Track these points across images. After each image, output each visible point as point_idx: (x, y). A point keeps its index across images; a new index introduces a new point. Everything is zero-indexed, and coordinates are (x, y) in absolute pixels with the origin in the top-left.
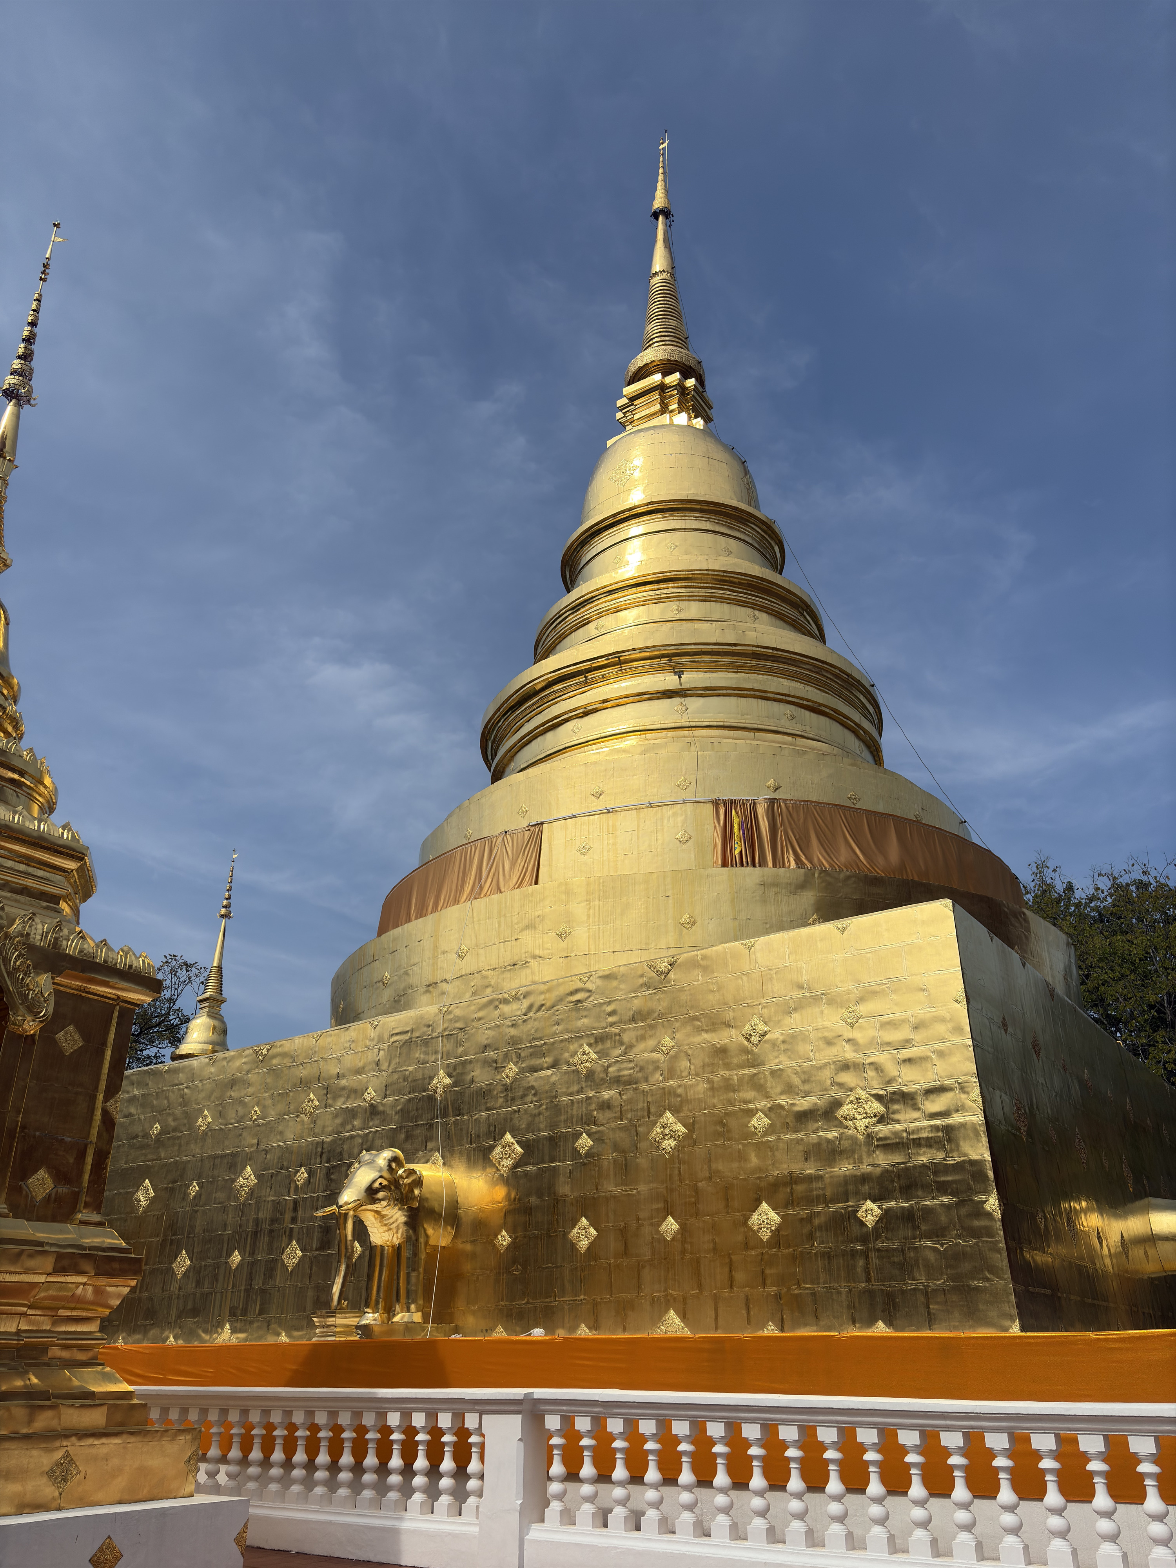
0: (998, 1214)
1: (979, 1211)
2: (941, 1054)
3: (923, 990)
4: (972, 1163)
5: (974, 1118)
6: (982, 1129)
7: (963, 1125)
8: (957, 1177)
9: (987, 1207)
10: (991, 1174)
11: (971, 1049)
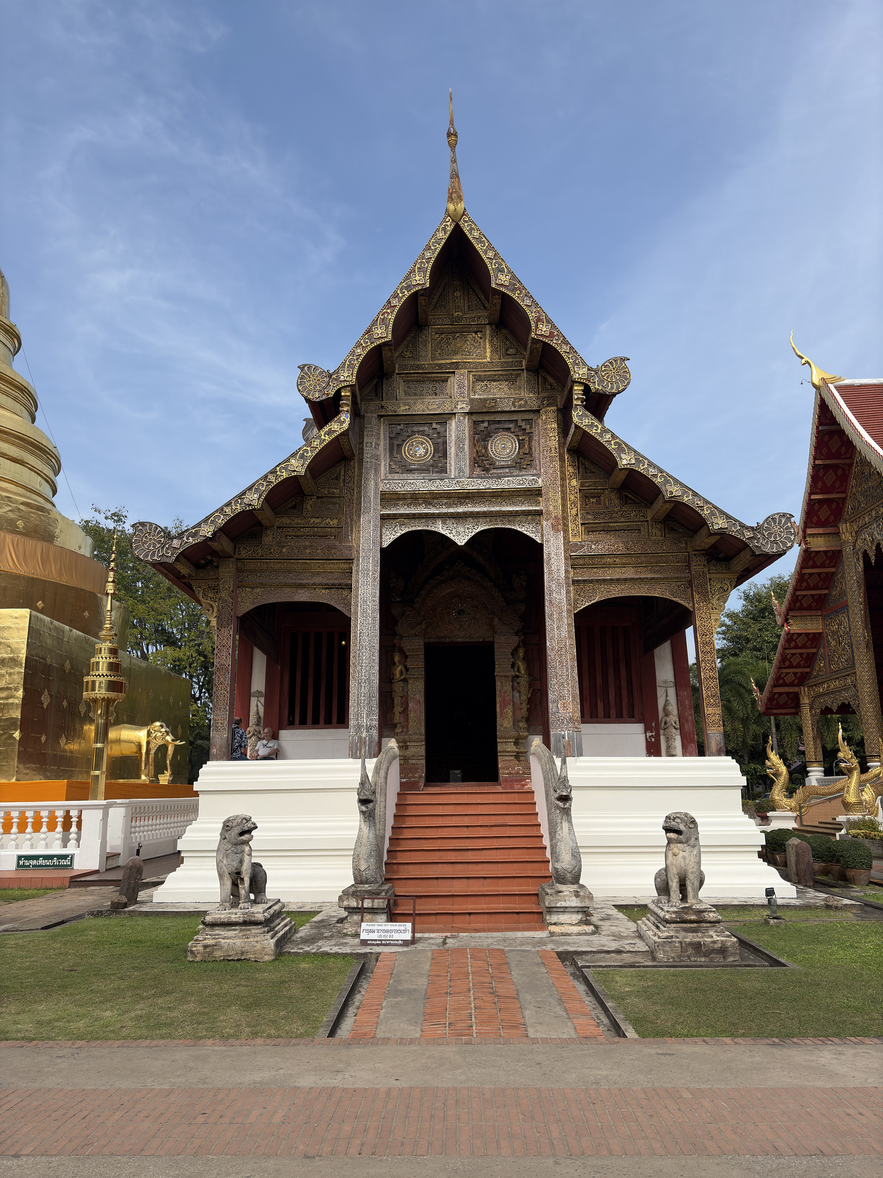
0: (18, 739)
1: (11, 737)
2: (10, 674)
3: (10, 647)
4: (13, 718)
5: (18, 701)
6: (20, 706)
7: (12, 704)
8: (5, 724)
9: (14, 735)
10: (19, 723)
11: (23, 674)
